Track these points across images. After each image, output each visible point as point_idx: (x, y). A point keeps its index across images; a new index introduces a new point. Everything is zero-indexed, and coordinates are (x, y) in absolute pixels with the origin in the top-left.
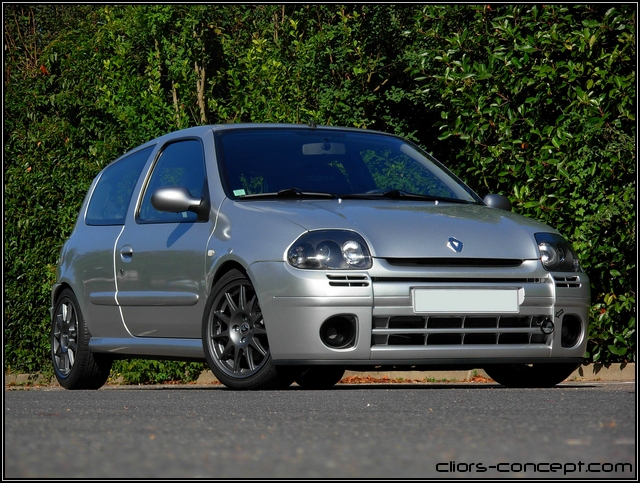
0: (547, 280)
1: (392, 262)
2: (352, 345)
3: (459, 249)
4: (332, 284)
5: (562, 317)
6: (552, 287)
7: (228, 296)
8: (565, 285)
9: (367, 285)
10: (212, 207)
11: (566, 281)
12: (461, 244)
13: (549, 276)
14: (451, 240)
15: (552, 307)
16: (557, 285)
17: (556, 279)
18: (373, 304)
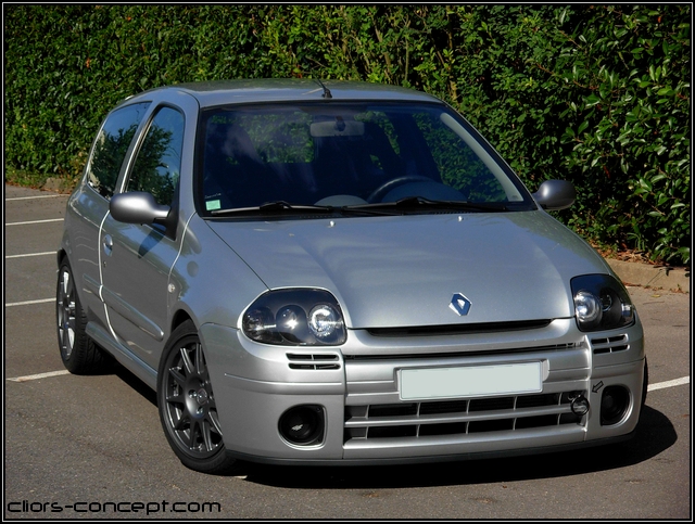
0: (583, 345)
1: (375, 333)
2: (320, 441)
3: (464, 311)
4: (292, 366)
5: (600, 391)
6: (588, 353)
7: (184, 351)
8: (607, 350)
9: (337, 367)
10: (180, 218)
11: (608, 344)
12: (468, 304)
13: (586, 338)
14: (455, 300)
15: (588, 379)
16: (595, 352)
17: (593, 342)
18: (346, 391)
